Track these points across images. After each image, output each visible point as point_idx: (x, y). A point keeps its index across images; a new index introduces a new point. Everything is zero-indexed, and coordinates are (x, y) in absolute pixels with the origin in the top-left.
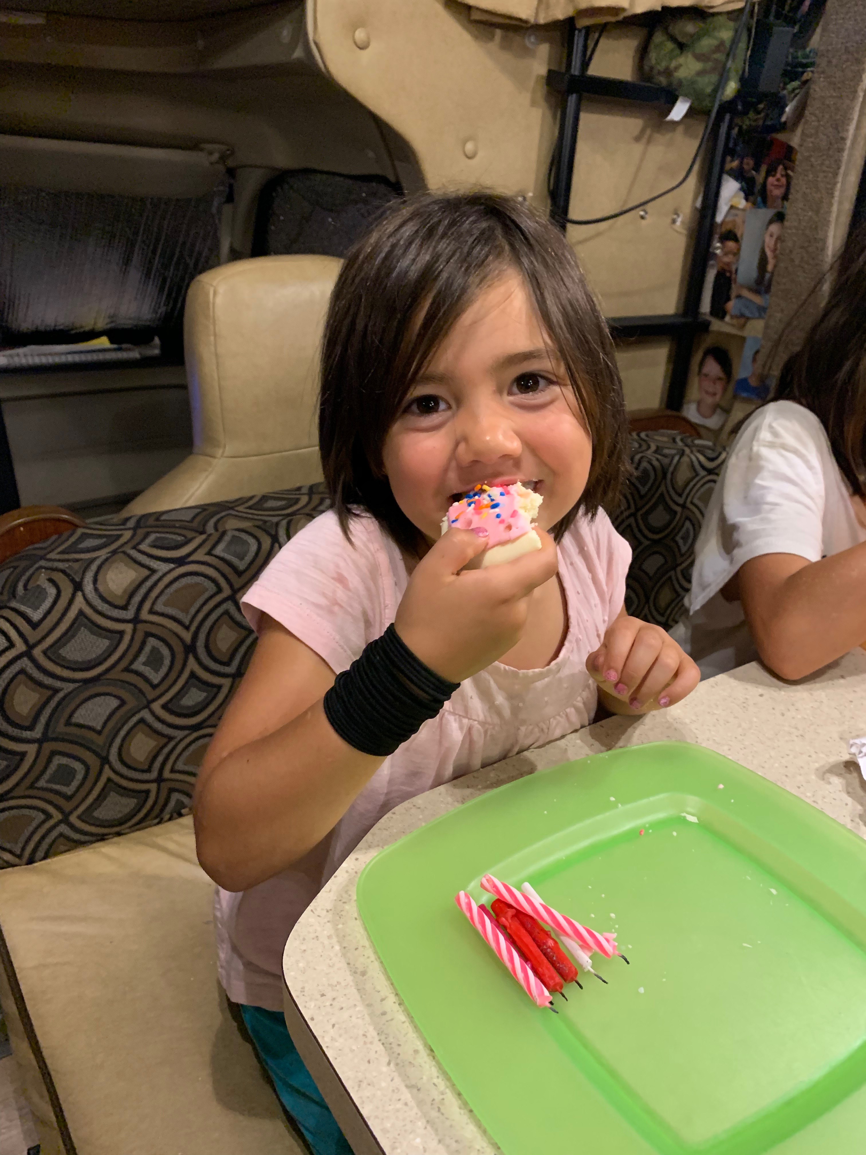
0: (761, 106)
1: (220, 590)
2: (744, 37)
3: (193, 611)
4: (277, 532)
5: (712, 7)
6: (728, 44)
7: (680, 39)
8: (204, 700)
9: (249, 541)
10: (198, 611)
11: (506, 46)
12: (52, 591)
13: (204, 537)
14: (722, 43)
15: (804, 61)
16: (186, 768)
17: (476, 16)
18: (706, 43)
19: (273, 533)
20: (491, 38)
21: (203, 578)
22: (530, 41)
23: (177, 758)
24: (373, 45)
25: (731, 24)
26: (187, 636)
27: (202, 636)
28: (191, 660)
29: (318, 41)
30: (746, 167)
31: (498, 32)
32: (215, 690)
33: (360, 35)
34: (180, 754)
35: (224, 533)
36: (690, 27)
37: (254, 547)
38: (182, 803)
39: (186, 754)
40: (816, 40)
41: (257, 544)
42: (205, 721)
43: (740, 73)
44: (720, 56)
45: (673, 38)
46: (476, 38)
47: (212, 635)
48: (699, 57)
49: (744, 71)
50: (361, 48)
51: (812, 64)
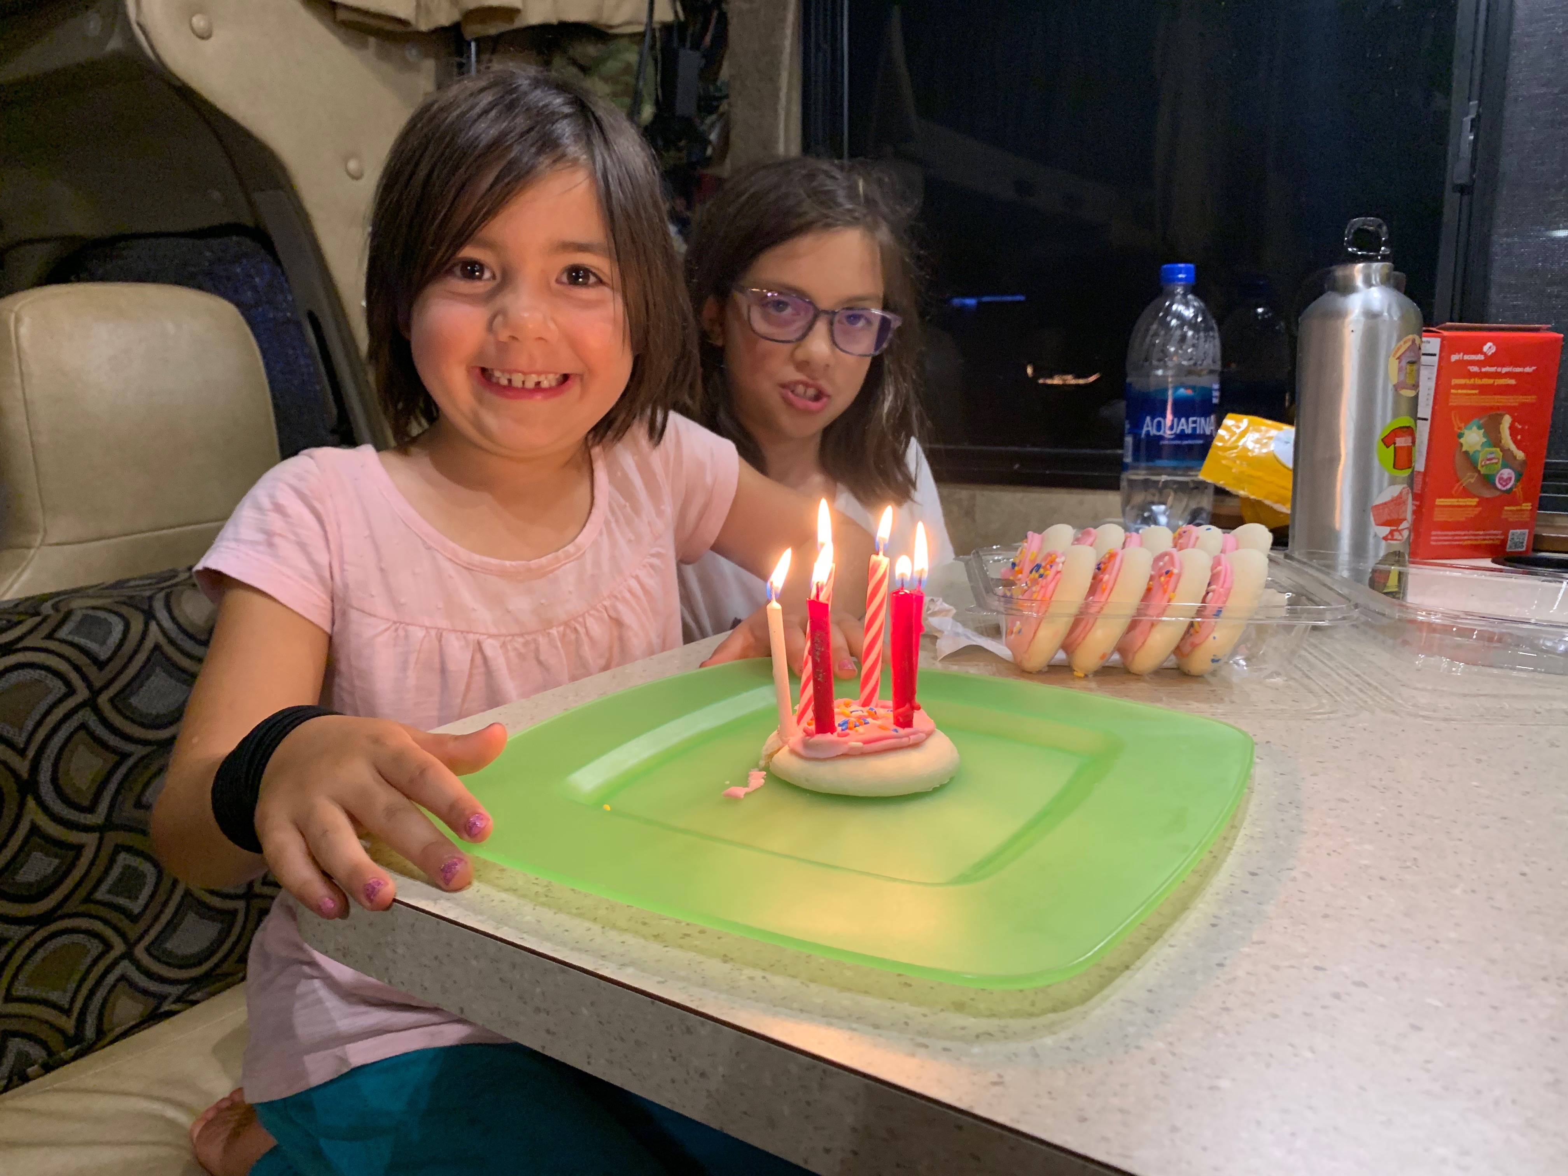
0: (682, 143)
1: (71, 691)
2: (651, 62)
3: (30, 725)
4: (151, 607)
5: (611, 27)
6: (635, 67)
7: (582, 62)
8: (55, 871)
9: (110, 620)
10: (39, 724)
11: (383, 55)
13: (38, 619)
14: (629, 65)
15: (717, 94)
16: (31, 992)
17: (342, 15)
18: (612, 66)
19: (146, 607)
20: (364, 45)
21: (43, 673)
22: (412, 54)
23: (15, 976)
24: (216, 32)
25: (636, 48)
26: (23, 767)
27: (46, 767)
28: (31, 803)
29: (142, 23)
30: (678, 209)
31: (372, 40)
32: (72, 854)
33: (199, 22)
34: (19, 968)
35: (69, 614)
36: (591, 50)
37: (118, 628)
38: (28, 1055)
39: (29, 967)
40: (725, 72)
41: (122, 623)
42: (60, 905)
43: (654, 97)
44: (630, 79)
45: (574, 62)
46: (345, 42)
47: (62, 764)
48: (606, 79)
49: (657, 96)
50: (202, 38)
51: (727, 97)
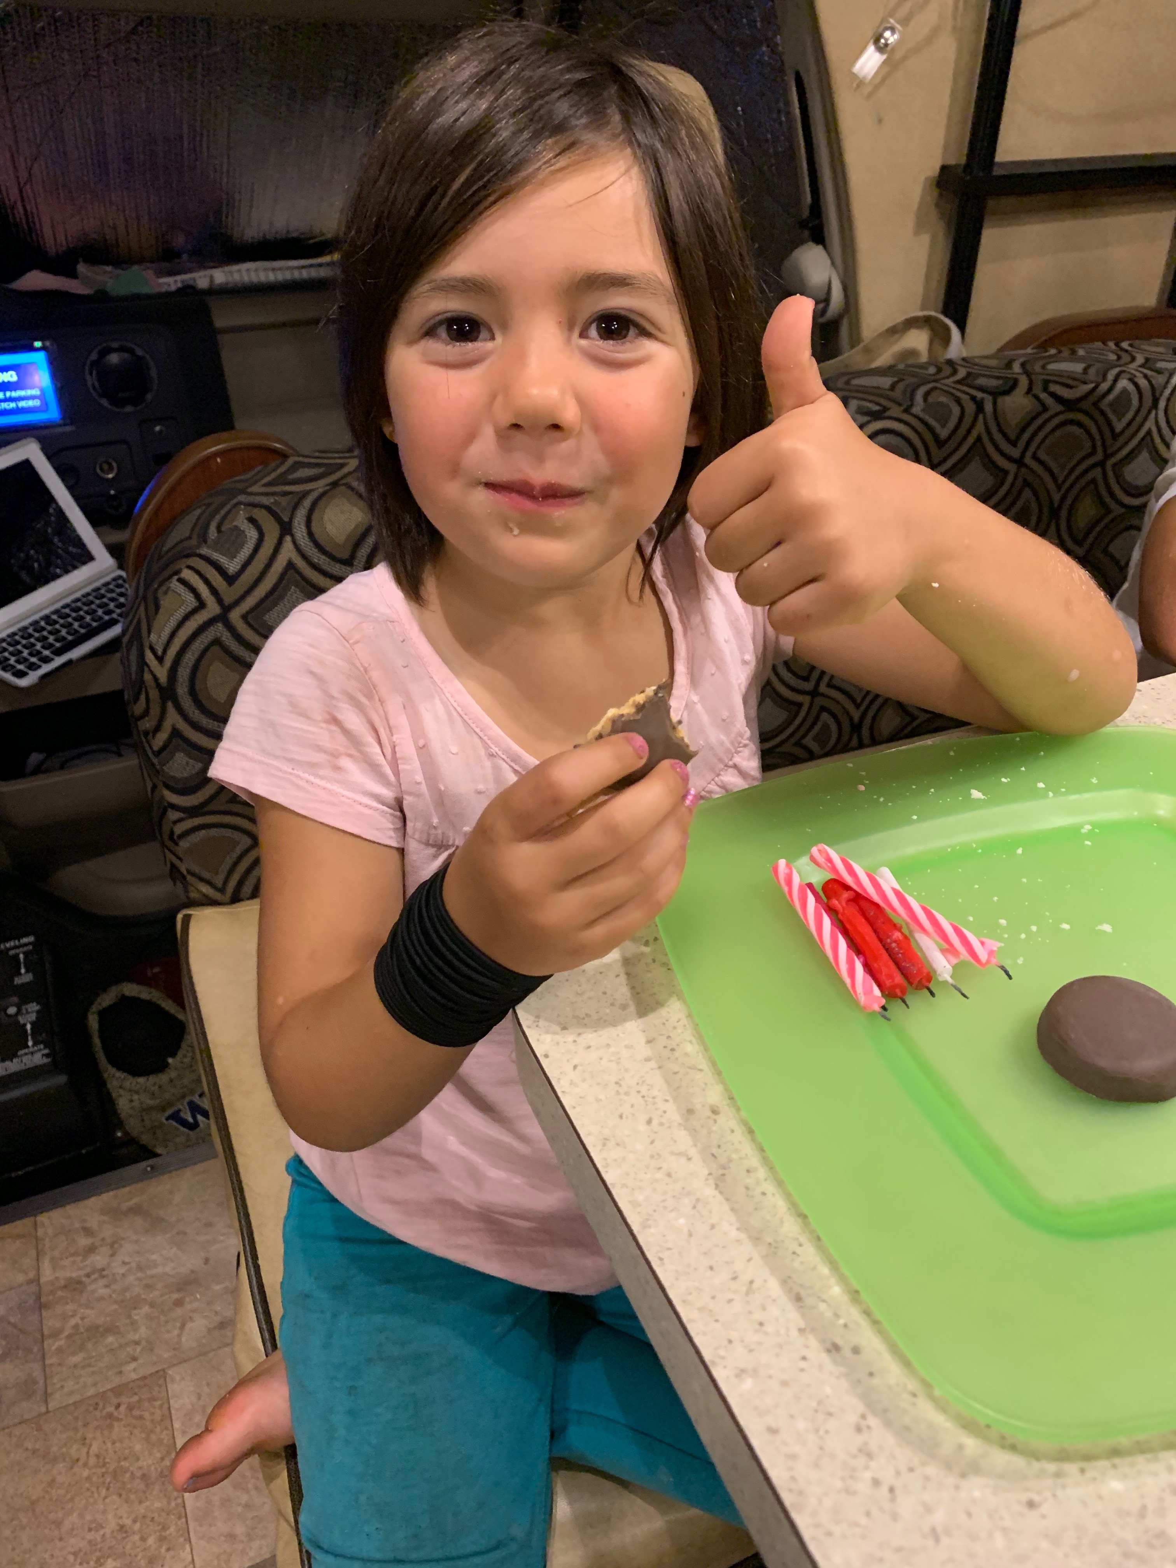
12: (252, 534)
